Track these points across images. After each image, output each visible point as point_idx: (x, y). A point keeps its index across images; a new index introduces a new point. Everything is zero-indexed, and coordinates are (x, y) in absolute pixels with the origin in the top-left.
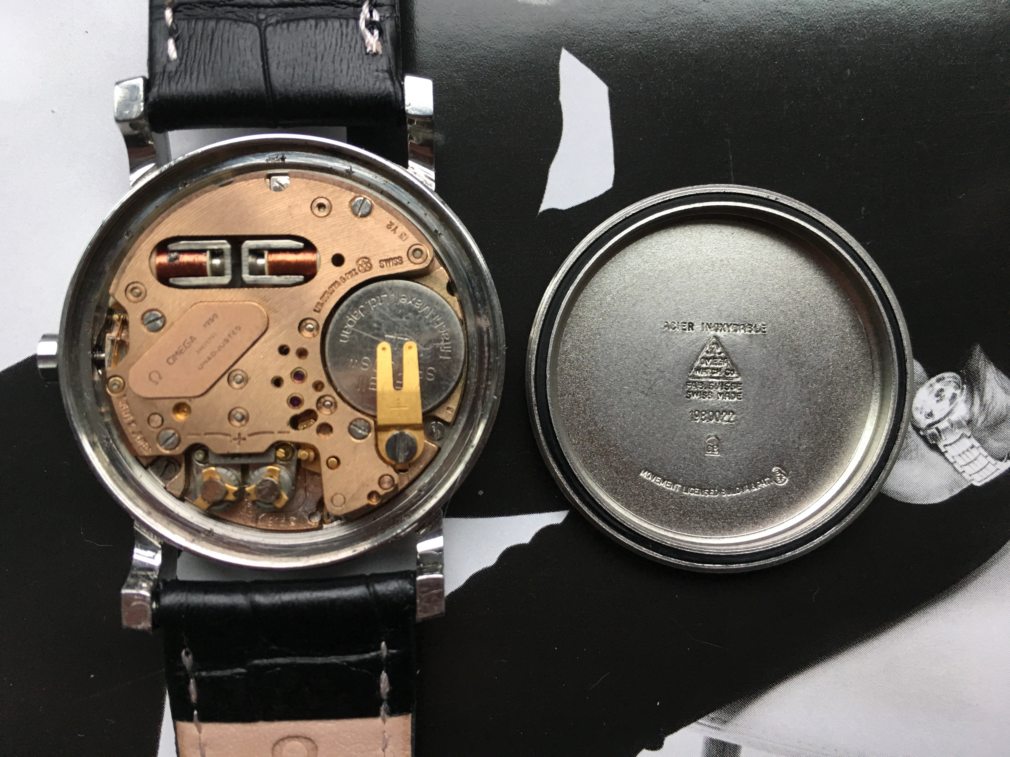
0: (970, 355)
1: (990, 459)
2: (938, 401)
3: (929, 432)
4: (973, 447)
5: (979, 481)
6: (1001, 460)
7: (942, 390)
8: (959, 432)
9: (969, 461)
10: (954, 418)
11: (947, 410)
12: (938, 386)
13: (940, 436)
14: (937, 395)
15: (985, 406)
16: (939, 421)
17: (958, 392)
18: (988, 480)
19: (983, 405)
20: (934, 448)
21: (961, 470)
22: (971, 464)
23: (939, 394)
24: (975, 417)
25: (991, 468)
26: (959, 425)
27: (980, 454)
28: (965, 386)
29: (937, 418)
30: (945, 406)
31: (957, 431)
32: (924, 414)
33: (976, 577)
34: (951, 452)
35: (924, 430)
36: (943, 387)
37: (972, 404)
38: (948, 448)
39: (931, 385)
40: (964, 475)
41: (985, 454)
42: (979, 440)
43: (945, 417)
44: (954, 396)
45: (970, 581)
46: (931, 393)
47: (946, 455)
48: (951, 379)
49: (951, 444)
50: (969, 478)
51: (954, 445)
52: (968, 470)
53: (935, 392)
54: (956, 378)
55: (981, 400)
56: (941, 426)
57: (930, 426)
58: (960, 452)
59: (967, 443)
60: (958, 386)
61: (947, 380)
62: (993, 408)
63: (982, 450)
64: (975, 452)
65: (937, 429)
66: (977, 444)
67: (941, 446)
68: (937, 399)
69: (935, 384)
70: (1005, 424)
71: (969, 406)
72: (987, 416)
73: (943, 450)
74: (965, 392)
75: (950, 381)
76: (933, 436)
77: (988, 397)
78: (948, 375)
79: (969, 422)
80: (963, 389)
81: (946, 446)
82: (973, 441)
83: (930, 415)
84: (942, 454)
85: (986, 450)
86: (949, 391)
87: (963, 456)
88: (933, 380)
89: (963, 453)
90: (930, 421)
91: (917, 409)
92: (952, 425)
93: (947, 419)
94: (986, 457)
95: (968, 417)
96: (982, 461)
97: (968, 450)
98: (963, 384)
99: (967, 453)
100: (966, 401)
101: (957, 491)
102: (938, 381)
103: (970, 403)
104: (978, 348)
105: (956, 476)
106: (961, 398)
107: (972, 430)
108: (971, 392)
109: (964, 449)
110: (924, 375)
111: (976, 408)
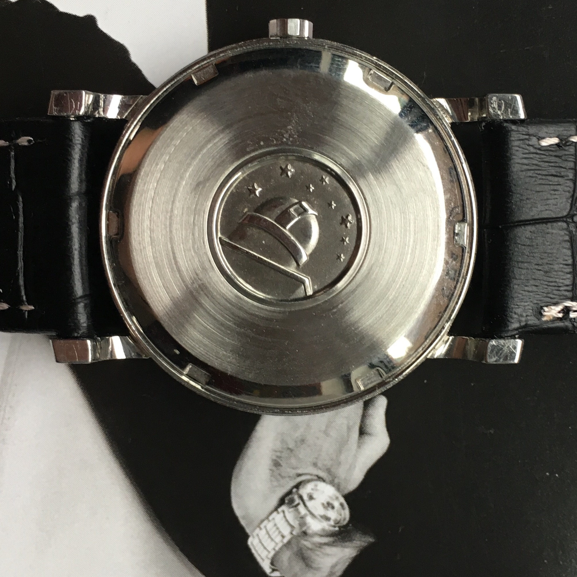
0: (365, 533)
1: (272, 553)
2: (323, 504)
3: (296, 497)
4: (283, 537)
5: (253, 542)
6: (272, 563)
7: (333, 508)
8: (295, 524)
9: (271, 533)
10: (309, 520)
11: (316, 513)
12: (336, 504)
13: (293, 507)
14: (329, 504)
15: (320, 547)
16: (305, 505)
17: (332, 523)
18: (253, 551)
19: (321, 545)
20: (282, 502)
22: (267, 536)
24: (310, 539)
25: (264, 554)
26: (303, 523)
27: (277, 544)
28: (337, 529)
29: (309, 504)
30: (320, 511)
31: (297, 522)
32: (312, 492)
33: (166, 541)
34: (278, 517)
35: (297, 492)
36: (336, 508)
37: (321, 536)
38: (281, 515)
39: (337, 498)
40: (258, 529)
41: (277, 549)
42: (289, 542)
43: (309, 511)
44: (328, 519)
45: (163, 536)
46: (331, 498)
47: (275, 514)
48: (343, 516)
49: (285, 517)
50: (255, 534)
51: (284, 519)
52: (262, 533)
53: (331, 502)
54: (345, 519)
55: (325, 544)
56: (301, 508)
57: (301, 497)
58: (279, 525)
59: (286, 531)
60: (337, 522)
61: (342, 512)
62: (318, 555)
63: (280, 545)
64: (278, 539)
65: (298, 504)
66: (285, 540)
67: (284, 508)
68: (325, 503)
69: (339, 501)
70: (304, 566)
71: (319, 533)
72: (311, 549)
73: (280, 510)
74: (332, 529)
75: (341, 515)
76: (292, 501)
77: (329, 550)
78: (346, 513)
79: (305, 533)
80: (335, 527)
81: (283, 512)
83: (311, 498)
84: (276, 509)
85: (281, 549)
86: (333, 515)
87: (275, 528)
88: (342, 500)
89: (278, 528)
90: (305, 497)
91: (316, 486)
92: (302, 518)
93: (308, 513)
94: (274, 549)
95: (310, 532)
96: (270, 546)
97: (280, 532)
98: (339, 527)
99: (277, 533)
100: (323, 530)
101: (243, 522)
102: (342, 505)
103: (322, 533)
104: (371, 540)
105: (256, 523)
106: (326, 526)
107: (298, 536)
108: (332, 535)
109: (282, 529)
110: (346, 492)
111: (317, 540)
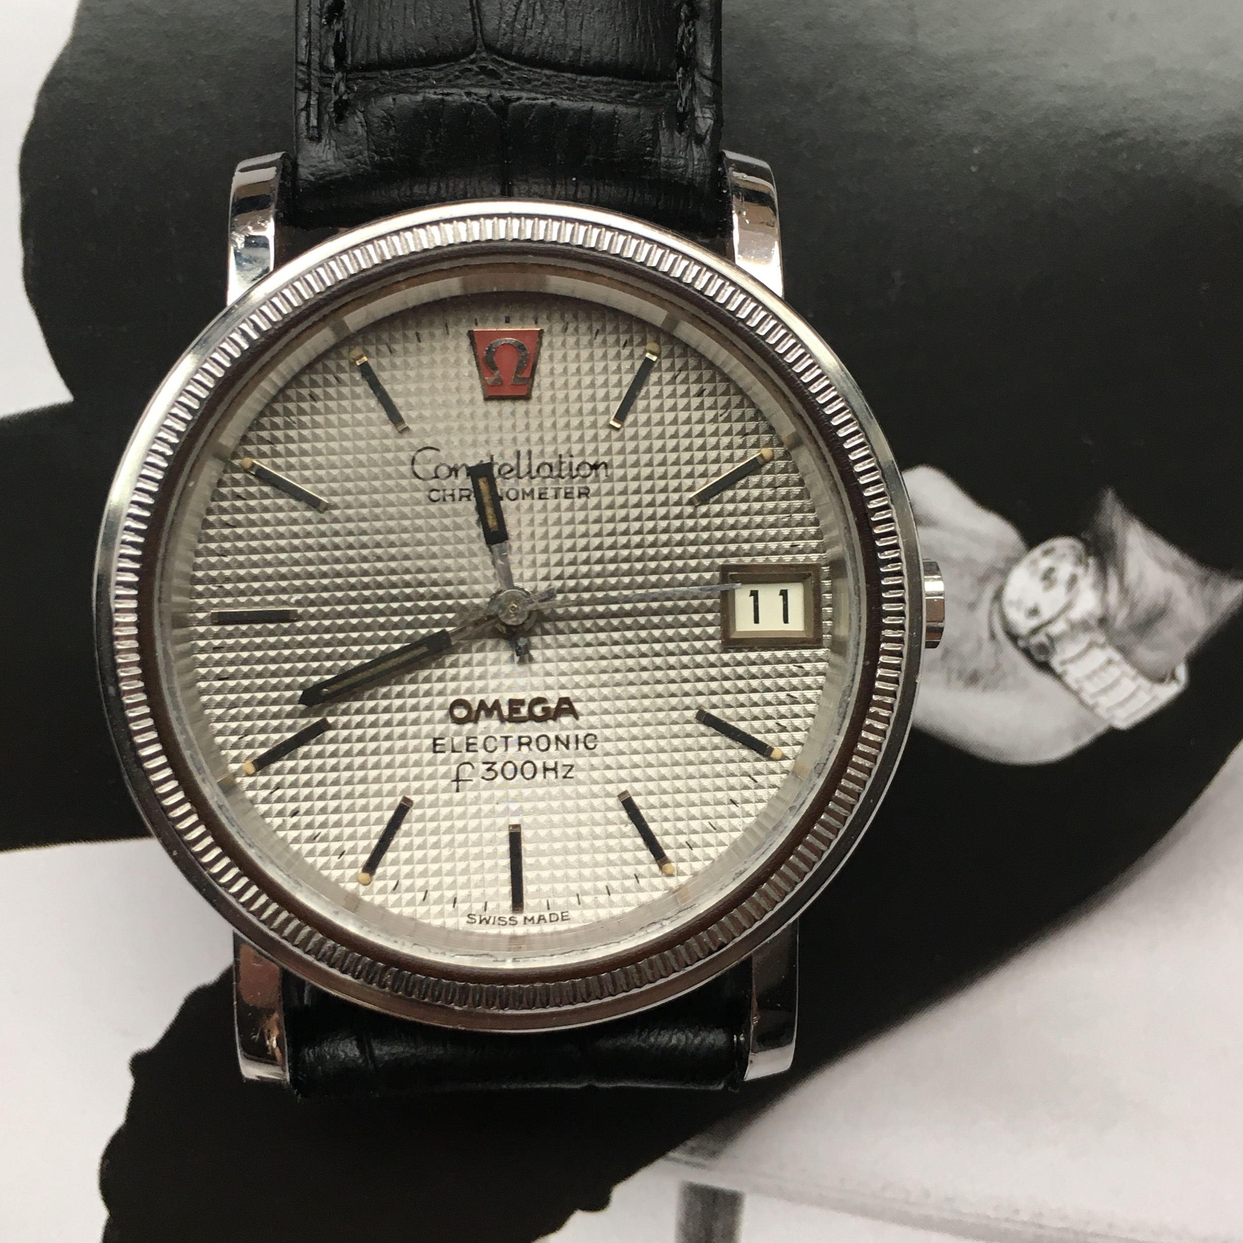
0: (1096, 507)
2: (1046, 588)
3: (1035, 640)
4: (1110, 662)
5: (1124, 719)
6: (1161, 680)
7: (1051, 570)
8: (1084, 640)
9: (1104, 686)
10: (1077, 614)
11: (1063, 601)
12: (1045, 563)
13: (1053, 646)
14: (1045, 578)
15: (1127, 591)
16: (1050, 622)
17: (1080, 571)
18: (1140, 717)
19: (1124, 590)
21: (1090, 702)
22: (1109, 692)
23: (1048, 577)
24: (1112, 611)
25: (1143, 697)
26: (1084, 626)
27: (1123, 674)
29: (1046, 614)
30: (1059, 596)
31: (1082, 636)
32: (1023, 610)
34: (1074, 673)
35: (1024, 639)
36: (1053, 564)
37: (1105, 589)
38: (1068, 666)
39: (1034, 563)
40: (1098, 710)
42: (1121, 650)
43: (1059, 614)
44: (1073, 581)
46: (1033, 574)
48: (1067, 550)
49: (1072, 660)
51: (1077, 661)
52: (1105, 702)
53: (1040, 573)
54: (1073, 547)
55: (1123, 582)
56: (1057, 629)
57: (1035, 631)
58: (1089, 672)
59: (1099, 656)
60: (1080, 561)
61: (1059, 551)
62: (1143, 595)
64: (1114, 672)
65: (1048, 635)
66: (1117, 657)
67: (1055, 662)
68: (1044, 584)
69: (1039, 558)
70: (1163, 621)
72: (1132, 608)
73: (1059, 669)
74: (1092, 570)
75: (1065, 553)
76: (1043, 648)
77: (1132, 574)
78: (1063, 545)
79: (1103, 621)
80: (1087, 565)
81: (1063, 663)
82: (1112, 653)
83: (1034, 612)
84: (1058, 677)
85: (1133, 665)
86: (1065, 570)
87: (1095, 679)
88: (1037, 552)
89: (1095, 673)
90: (1034, 622)
91: (1011, 603)
92: (1072, 628)
93: (1063, 617)
94: (1134, 679)
95: (1099, 612)
96: (1127, 685)
97: (1101, 668)
99: (1102, 674)
100: (1095, 586)
101: (1086, 739)
102: (1047, 553)
104: (1110, 494)
105: (1083, 712)
106: (1086, 581)
107: (1107, 633)
108: (1103, 569)
109: (1097, 666)
110: (1020, 545)
111: (1113, 596)
